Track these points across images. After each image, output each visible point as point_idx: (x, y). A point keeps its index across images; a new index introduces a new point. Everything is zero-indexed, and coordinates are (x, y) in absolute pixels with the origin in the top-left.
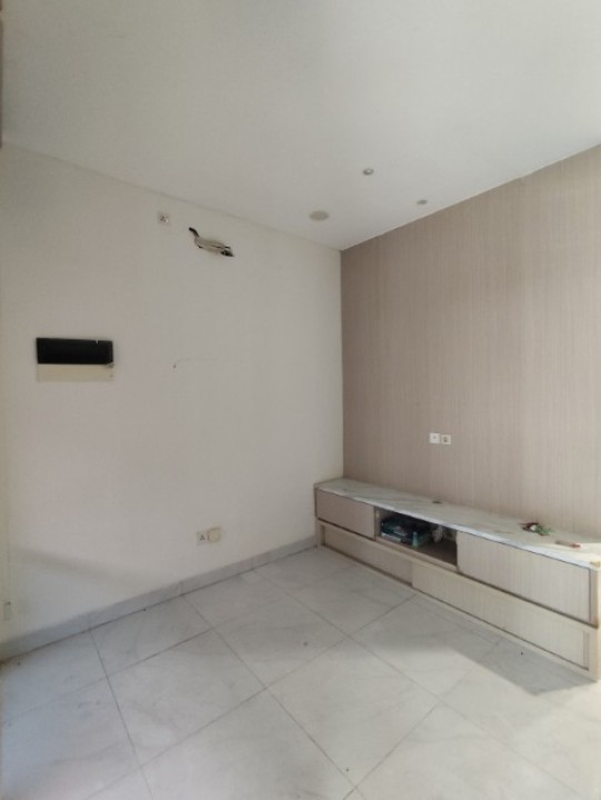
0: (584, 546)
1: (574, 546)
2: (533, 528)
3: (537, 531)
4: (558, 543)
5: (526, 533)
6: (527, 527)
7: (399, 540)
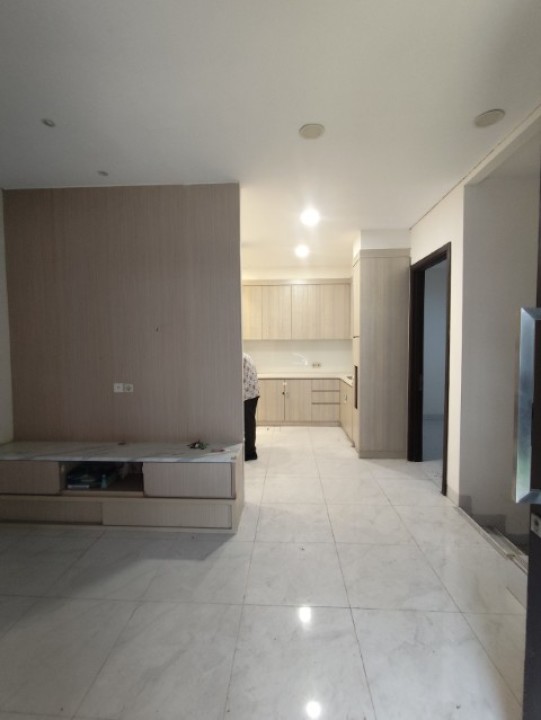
0: (227, 450)
1: (222, 451)
2: (197, 445)
3: (199, 447)
4: (213, 451)
5: (193, 450)
6: (193, 446)
7: (88, 486)
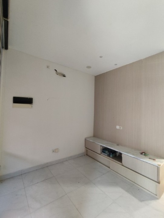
3: (144, 155)
4: (150, 159)
6: (142, 154)
7: (107, 155)
